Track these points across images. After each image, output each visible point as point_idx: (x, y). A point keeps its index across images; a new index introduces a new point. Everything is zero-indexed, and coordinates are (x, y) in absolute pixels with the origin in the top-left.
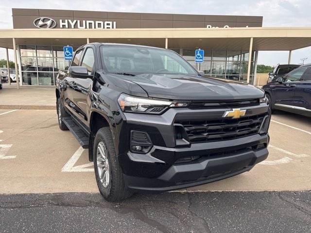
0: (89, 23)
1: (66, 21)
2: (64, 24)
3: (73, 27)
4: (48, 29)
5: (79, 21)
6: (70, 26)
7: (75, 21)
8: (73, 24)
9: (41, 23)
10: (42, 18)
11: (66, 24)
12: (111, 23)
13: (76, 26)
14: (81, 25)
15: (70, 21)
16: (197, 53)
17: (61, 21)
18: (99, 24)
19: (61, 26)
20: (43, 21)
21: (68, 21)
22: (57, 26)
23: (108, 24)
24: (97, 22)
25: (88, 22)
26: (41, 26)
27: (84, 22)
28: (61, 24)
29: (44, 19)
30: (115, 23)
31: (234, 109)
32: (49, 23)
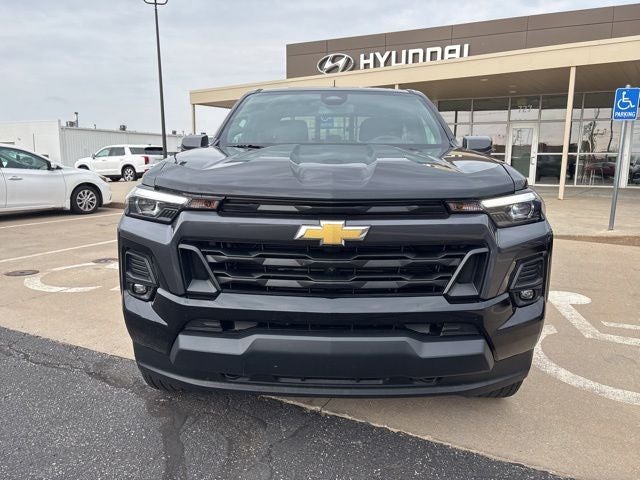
0: (414, 54)
1: (372, 55)
2: (367, 62)
3: (382, 64)
4: (339, 73)
5: (394, 53)
6: (376, 63)
7: (387, 53)
8: (382, 60)
9: (328, 65)
10: (331, 56)
11: (371, 61)
12: (457, 48)
13: (387, 62)
14: (398, 60)
15: (378, 55)
16: (620, 97)
17: (362, 56)
18: (433, 54)
19: (362, 66)
20: (333, 61)
21: (375, 57)
22: (356, 67)
23: (451, 52)
24: (429, 50)
25: (411, 52)
26: (328, 71)
27: (404, 52)
28: (363, 62)
29: (335, 57)
30: (466, 47)
31: (323, 223)
32: (341, 63)
